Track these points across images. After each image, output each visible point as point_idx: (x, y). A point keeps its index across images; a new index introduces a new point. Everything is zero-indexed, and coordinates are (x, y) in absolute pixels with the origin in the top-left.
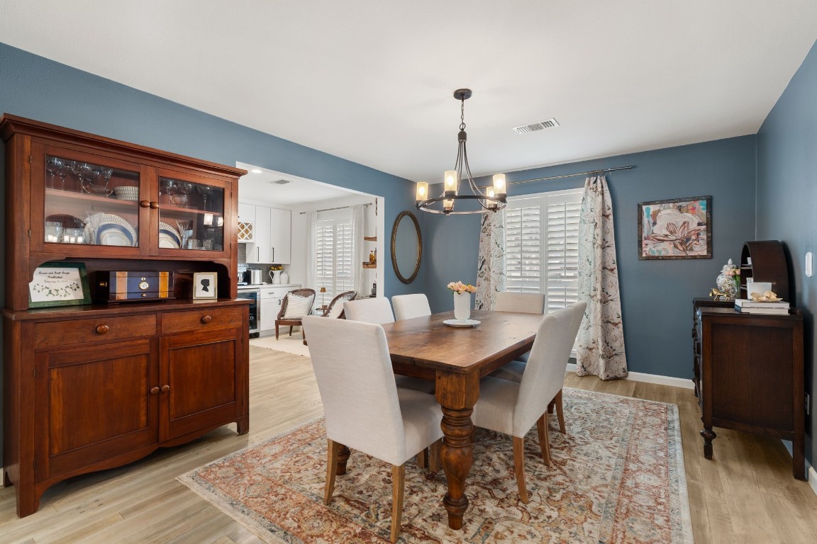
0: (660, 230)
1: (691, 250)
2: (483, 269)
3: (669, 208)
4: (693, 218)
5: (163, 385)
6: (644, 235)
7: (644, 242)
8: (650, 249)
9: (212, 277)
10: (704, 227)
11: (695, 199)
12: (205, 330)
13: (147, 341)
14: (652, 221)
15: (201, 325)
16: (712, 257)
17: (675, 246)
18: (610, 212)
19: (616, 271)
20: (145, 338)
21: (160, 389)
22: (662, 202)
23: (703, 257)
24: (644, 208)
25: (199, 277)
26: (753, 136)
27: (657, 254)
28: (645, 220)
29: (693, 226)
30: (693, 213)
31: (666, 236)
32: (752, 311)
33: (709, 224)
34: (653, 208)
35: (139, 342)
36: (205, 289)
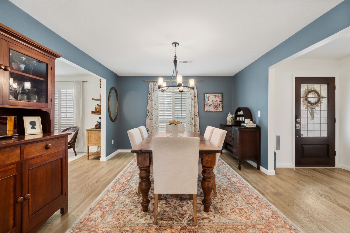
0: (210, 102)
1: (218, 109)
2: (148, 115)
3: (212, 95)
4: (218, 99)
5: (25, 195)
6: (206, 104)
7: (206, 106)
8: (207, 108)
9: (37, 120)
10: (221, 102)
11: (219, 93)
12: (47, 154)
13: (15, 166)
14: (208, 99)
15: (45, 151)
16: (223, 112)
17: (214, 108)
18: (196, 95)
19: (198, 116)
20: (13, 164)
21: (24, 198)
22: (210, 93)
23: (221, 111)
24: (206, 95)
25: (27, 120)
26: (232, 76)
27: (209, 110)
28: (206, 99)
29: (218, 102)
30: (218, 98)
31: (212, 104)
32: (249, 127)
33: (222, 101)
34: (208, 95)
35: (10, 167)
36: (33, 127)
